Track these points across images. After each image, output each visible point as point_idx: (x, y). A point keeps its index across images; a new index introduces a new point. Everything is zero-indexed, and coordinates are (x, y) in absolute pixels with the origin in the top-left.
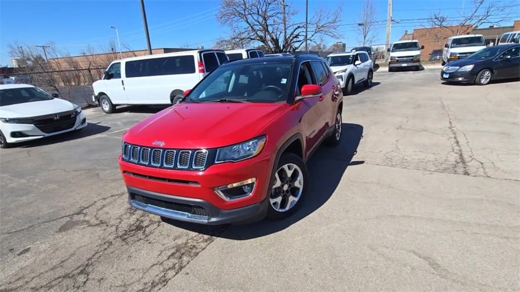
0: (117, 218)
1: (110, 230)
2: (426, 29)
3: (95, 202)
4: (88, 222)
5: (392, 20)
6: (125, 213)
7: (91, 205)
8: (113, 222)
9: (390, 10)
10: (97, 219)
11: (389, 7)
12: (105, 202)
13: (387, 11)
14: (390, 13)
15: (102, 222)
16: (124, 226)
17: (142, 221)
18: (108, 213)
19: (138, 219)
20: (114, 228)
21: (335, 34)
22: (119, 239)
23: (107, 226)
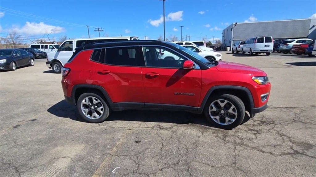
0: (270, 132)
1: (278, 129)
3: (280, 155)
4: (290, 141)
6: (264, 132)
7: (284, 154)
8: (274, 132)
10: (283, 139)
12: (273, 150)
15: (281, 136)
16: (269, 127)
17: (259, 124)
18: (274, 139)
19: (260, 126)
20: (275, 129)
22: (276, 123)
23: (278, 132)
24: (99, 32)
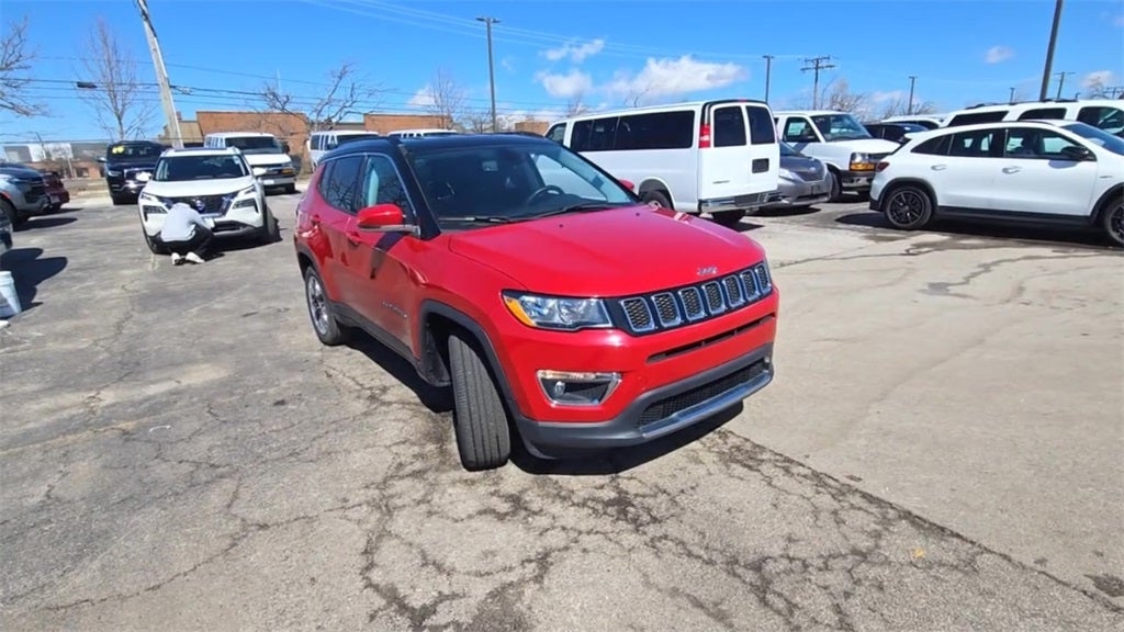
2: (259, 113)
5: (171, 87)
9: (158, 61)
11: (153, 56)
13: (152, 63)
14: (161, 70)
21: (15, 101)
24: (817, 74)
